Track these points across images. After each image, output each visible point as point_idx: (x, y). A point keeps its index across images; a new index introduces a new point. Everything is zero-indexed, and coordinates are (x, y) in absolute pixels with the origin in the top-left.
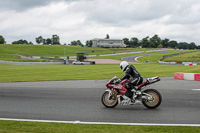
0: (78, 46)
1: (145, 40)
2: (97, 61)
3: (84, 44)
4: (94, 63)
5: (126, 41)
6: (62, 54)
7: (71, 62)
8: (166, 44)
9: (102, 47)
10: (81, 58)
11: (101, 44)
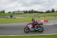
0: (10, 13)
1: (29, 11)
2: (16, 17)
3: (12, 13)
4: (15, 18)
5: (24, 11)
6: (6, 16)
7: (8, 18)
8: (35, 12)
9: (17, 13)
10: (11, 17)
11: (17, 12)
